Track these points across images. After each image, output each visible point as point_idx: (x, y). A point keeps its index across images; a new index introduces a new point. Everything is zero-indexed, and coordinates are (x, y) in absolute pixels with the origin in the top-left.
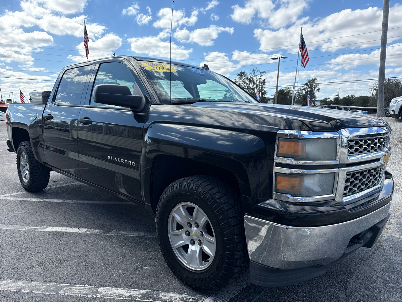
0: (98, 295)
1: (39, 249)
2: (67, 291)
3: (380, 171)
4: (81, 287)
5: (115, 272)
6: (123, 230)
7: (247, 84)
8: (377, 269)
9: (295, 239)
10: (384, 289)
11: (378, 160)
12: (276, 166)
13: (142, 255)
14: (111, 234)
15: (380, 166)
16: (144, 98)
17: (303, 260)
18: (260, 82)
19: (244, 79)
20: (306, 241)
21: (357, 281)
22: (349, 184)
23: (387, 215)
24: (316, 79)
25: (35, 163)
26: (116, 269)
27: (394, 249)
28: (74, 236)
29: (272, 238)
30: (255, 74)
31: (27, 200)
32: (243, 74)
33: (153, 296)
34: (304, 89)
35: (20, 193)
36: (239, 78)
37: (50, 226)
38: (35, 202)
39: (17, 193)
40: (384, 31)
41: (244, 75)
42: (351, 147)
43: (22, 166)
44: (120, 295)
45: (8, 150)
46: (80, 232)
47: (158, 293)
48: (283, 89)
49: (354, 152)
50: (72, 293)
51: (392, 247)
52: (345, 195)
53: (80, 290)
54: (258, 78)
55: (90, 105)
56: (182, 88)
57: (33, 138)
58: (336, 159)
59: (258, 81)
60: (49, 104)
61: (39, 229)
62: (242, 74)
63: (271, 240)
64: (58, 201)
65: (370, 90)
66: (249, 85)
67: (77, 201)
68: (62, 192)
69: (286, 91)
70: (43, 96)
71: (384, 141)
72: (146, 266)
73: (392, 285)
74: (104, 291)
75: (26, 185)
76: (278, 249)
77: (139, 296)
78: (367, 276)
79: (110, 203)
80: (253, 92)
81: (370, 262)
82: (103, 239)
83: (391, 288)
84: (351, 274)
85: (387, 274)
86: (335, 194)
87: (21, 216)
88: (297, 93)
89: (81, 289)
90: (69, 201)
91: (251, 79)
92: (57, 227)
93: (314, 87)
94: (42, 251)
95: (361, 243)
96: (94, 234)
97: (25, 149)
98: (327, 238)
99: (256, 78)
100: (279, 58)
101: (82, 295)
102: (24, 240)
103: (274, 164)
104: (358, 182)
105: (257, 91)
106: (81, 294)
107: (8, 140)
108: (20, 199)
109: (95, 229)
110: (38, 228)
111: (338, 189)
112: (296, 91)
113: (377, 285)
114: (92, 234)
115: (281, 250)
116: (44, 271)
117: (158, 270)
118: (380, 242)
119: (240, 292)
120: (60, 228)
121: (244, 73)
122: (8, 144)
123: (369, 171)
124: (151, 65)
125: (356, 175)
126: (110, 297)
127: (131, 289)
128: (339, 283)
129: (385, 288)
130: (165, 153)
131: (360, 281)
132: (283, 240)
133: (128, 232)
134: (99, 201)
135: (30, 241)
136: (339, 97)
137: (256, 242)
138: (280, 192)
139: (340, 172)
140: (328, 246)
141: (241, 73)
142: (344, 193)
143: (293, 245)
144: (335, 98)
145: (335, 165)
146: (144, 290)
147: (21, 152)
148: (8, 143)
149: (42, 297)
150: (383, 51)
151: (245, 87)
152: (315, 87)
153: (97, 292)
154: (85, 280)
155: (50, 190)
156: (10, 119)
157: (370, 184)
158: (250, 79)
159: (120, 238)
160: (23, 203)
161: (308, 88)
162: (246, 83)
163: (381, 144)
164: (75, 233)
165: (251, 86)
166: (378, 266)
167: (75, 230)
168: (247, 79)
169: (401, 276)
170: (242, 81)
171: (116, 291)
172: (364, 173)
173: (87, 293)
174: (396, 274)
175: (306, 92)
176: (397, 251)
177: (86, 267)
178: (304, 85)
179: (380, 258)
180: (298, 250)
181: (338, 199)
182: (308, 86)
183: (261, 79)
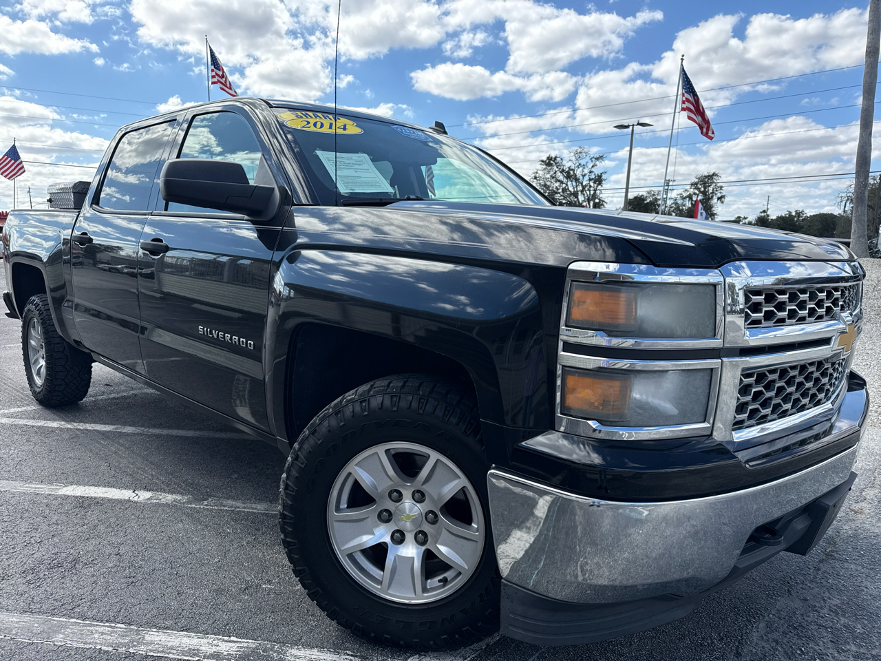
0: (142, 650)
1: (33, 534)
2: (71, 635)
3: (831, 371)
4: (107, 629)
5: (193, 595)
6: (233, 498)
7: (562, 182)
8: (822, 608)
9: (611, 526)
10: (833, 658)
11: (826, 341)
12: (563, 351)
13: (264, 556)
14: (206, 505)
15: (832, 357)
16: (277, 191)
17: (631, 582)
18: (590, 180)
19: (556, 172)
20: (639, 533)
21: (769, 635)
22: (749, 398)
23: (848, 477)
24: (717, 175)
25: (59, 343)
26: (198, 588)
27: (865, 559)
28: (120, 508)
29: (557, 520)
30: (580, 162)
31: (36, 425)
32: (554, 161)
33: (269, 656)
34: (690, 197)
35: (25, 408)
36: (545, 169)
37: (72, 483)
38: (53, 430)
39: (20, 409)
40: (871, 63)
41: (556, 163)
42: (756, 308)
43: (34, 349)
44: (194, 650)
45: (6, 314)
46: (136, 499)
47: (282, 650)
48: (642, 195)
49: (763, 321)
50: (82, 642)
51: (863, 556)
52: (738, 425)
53: (103, 634)
54: (586, 171)
55: (166, 209)
56: (371, 170)
57: (52, 287)
58: (715, 336)
59: (587, 178)
60: (87, 210)
61: (45, 489)
62: (552, 162)
63: (554, 527)
64: (105, 429)
65: (839, 200)
66: (567, 185)
67: (145, 430)
68: (117, 409)
69: (648, 201)
70: (74, 193)
71: (842, 298)
72: (269, 582)
73: (854, 648)
74: (158, 640)
75: (39, 393)
76: (570, 547)
77: (236, 654)
78: (793, 624)
79: (218, 435)
80: (575, 202)
81: (805, 589)
82: (184, 518)
83: (850, 656)
84: (754, 618)
85: (843, 621)
86: (711, 421)
87: (13, 460)
88: (674, 205)
89: (105, 634)
90: (129, 429)
91: (572, 172)
92: (86, 487)
93: (711, 191)
94: (39, 541)
95: (779, 543)
96: (167, 505)
97: (38, 312)
98: (694, 526)
99: (583, 171)
100: (633, 125)
101: (103, 648)
102: (7, 513)
103: (561, 344)
104: (772, 394)
105: (583, 199)
106: (101, 644)
107: (6, 292)
108: (21, 422)
109: (172, 493)
110: (44, 486)
111: (722, 410)
112: (672, 201)
113: (816, 648)
114: (160, 505)
115: (576, 551)
116: (32, 586)
117: (295, 593)
118: (835, 542)
119: (479, 654)
120: (92, 488)
121: (555, 158)
122: (6, 299)
123: (803, 368)
124: (301, 117)
125: (767, 376)
126: (168, 654)
127: (221, 637)
128: (722, 639)
129: (836, 655)
130: (315, 319)
131: (775, 635)
132: (579, 527)
133: (244, 503)
134: (195, 430)
135: (19, 516)
136: (768, 216)
137: (529, 533)
138: (572, 414)
139: (724, 369)
140: (696, 547)
141: (548, 158)
142: (736, 420)
143: (606, 540)
144: (759, 218)
145: (714, 350)
146: (250, 641)
147: (30, 317)
148: (7, 297)
149: (11, 650)
150: (866, 109)
151: (558, 189)
152: (713, 193)
153: (141, 642)
154: (120, 611)
155: (91, 404)
156: (9, 246)
157: (805, 401)
158: (568, 172)
159: (224, 516)
160: (24, 429)
161: (698, 195)
162: (559, 181)
163: (835, 303)
164: (125, 500)
165: (571, 189)
166: (824, 600)
167: (126, 494)
168: (561, 172)
169: (879, 628)
170: (551, 176)
171: (186, 640)
172: (788, 372)
173: (116, 643)
174: (866, 622)
175: (693, 202)
176: (875, 565)
177: (131, 580)
178: (688, 187)
179: (830, 581)
180: (618, 554)
181: (719, 435)
182: (699, 189)
183: (592, 172)
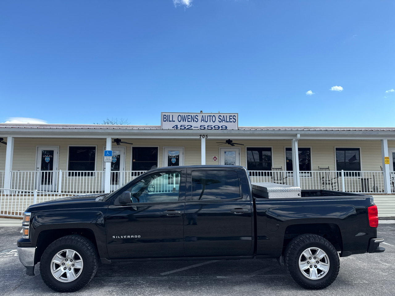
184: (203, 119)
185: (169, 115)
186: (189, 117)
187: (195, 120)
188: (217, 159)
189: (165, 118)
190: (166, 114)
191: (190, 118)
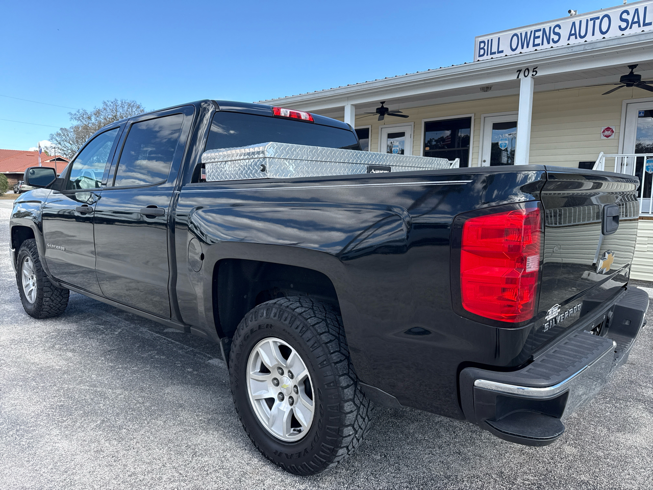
184: (573, 32)
185: (492, 40)
186: (537, 34)
187: (553, 39)
188: (613, 132)
189: (483, 48)
190: (485, 39)
191: (538, 37)
